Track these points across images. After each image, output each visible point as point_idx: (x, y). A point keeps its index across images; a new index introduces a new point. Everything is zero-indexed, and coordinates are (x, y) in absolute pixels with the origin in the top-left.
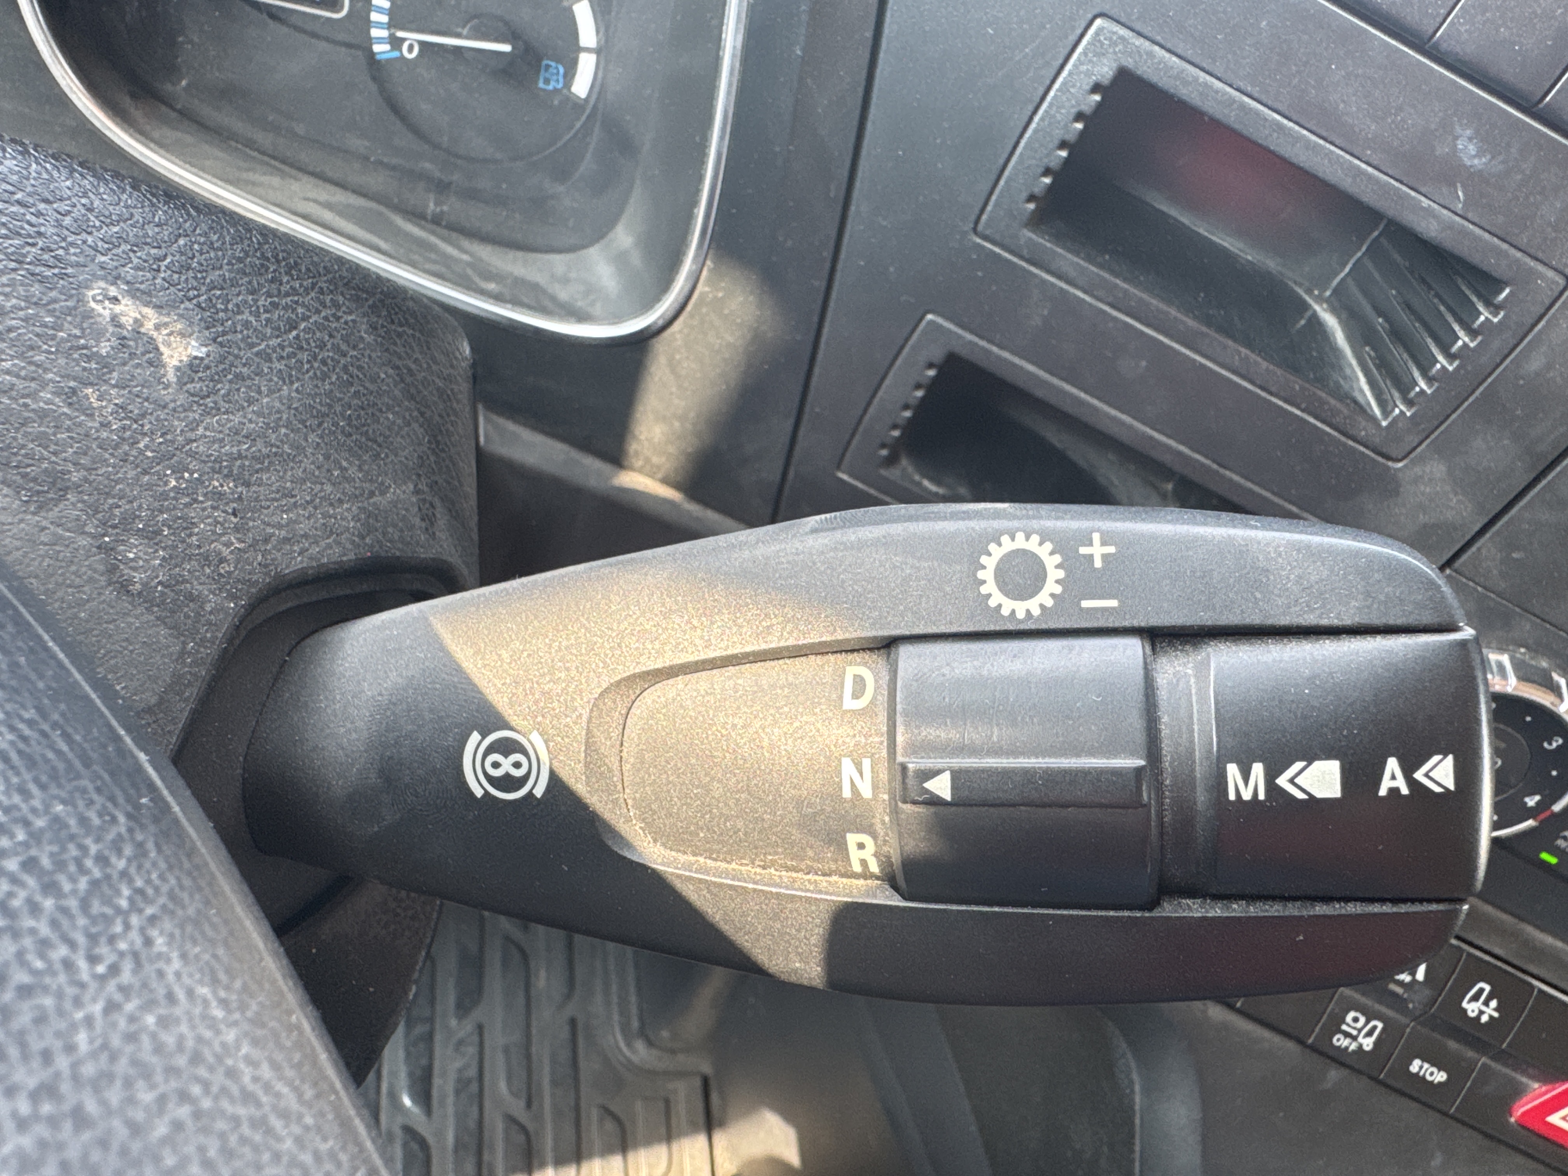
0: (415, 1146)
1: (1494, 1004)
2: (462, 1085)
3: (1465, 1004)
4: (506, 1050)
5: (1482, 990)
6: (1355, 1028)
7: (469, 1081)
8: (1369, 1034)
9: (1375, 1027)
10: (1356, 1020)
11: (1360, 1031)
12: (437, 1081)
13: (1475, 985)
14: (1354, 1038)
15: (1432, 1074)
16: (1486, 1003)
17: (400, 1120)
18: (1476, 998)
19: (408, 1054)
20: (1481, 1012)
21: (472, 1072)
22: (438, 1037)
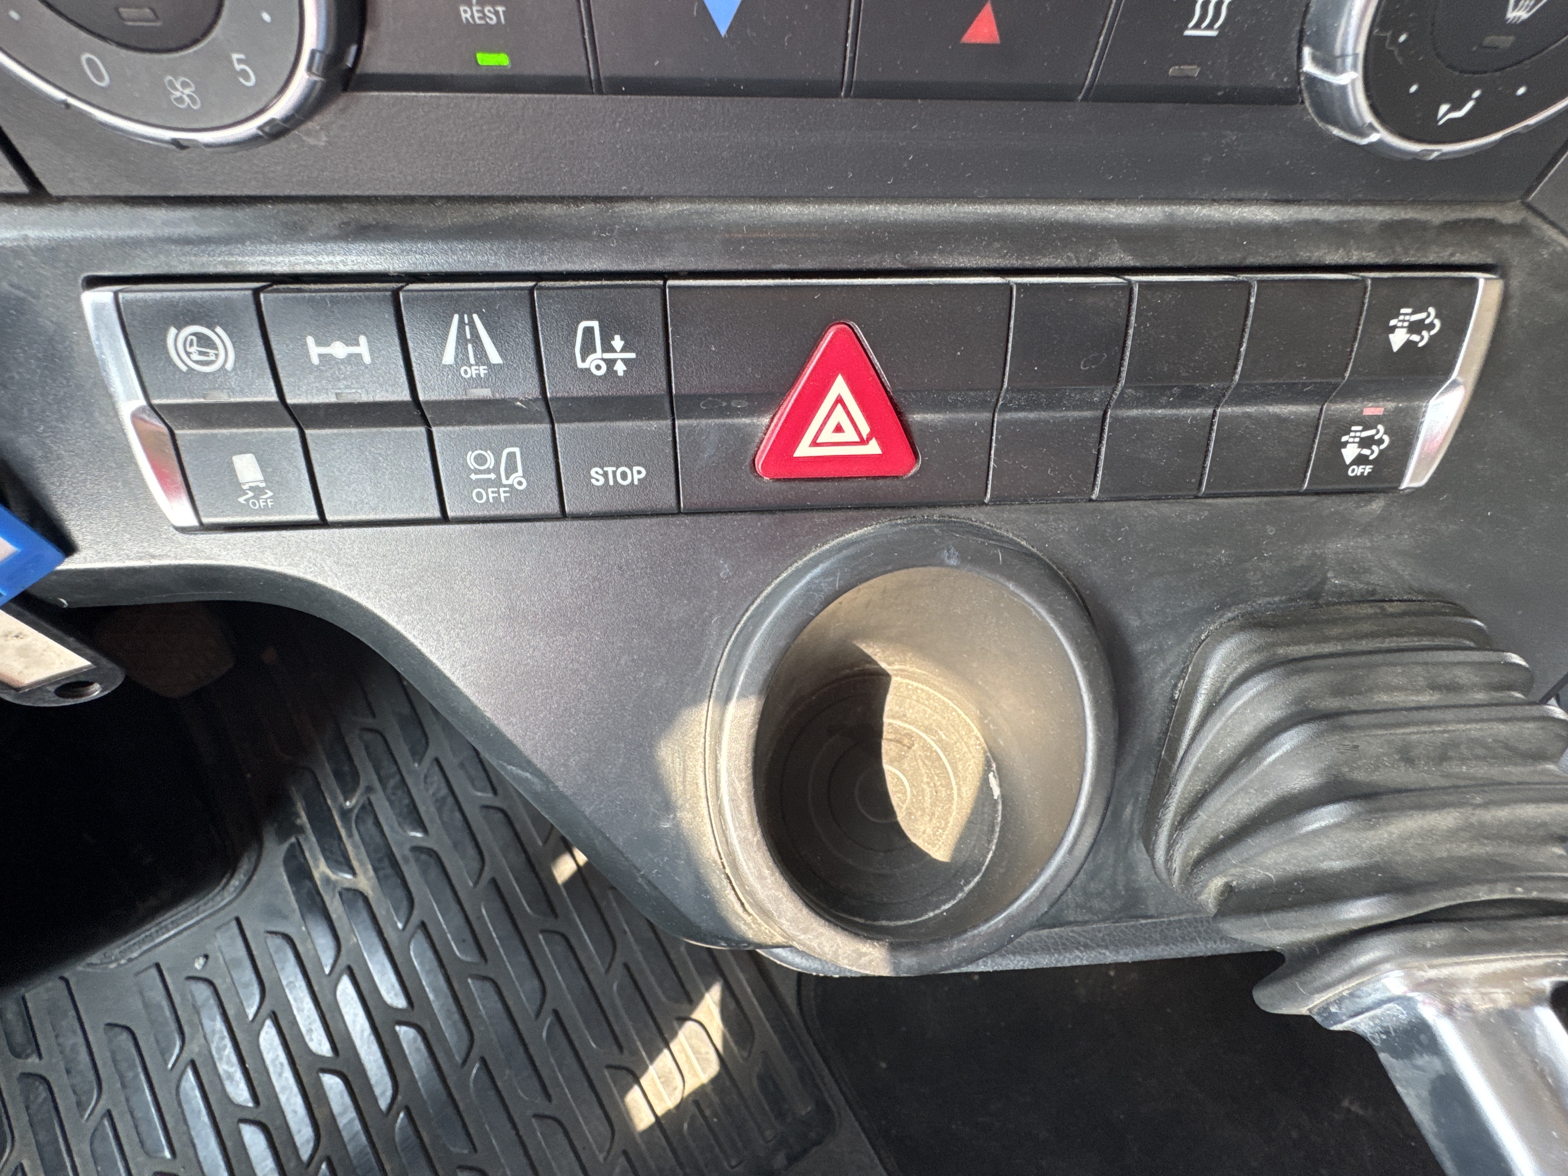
0: (424, 857)
1: (618, 342)
2: (440, 804)
3: (581, 365)
4: (462, 765)
5: (589, 331)
6: (488, 471)
7: (444, 799)
8: (511, 469)
9: (511, 455)
10: (481, 460)
11: (496, 469)
12: (422, 809)
13: (576, 329)
14: (498, 483)
15: (624, 476)
16: (608, 347)
17: (407, 847)
18: (588, 349)
19: (391, 803)
20: (611, 363)
21: (444, 791)
22: (409, 781)
